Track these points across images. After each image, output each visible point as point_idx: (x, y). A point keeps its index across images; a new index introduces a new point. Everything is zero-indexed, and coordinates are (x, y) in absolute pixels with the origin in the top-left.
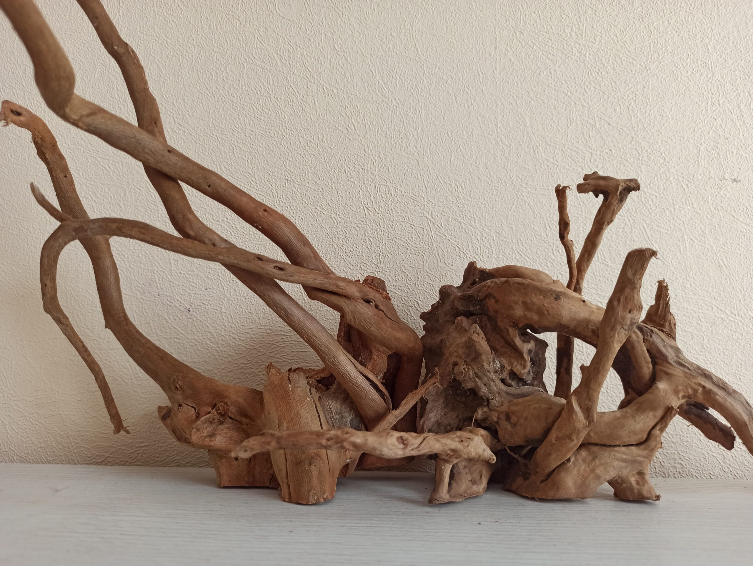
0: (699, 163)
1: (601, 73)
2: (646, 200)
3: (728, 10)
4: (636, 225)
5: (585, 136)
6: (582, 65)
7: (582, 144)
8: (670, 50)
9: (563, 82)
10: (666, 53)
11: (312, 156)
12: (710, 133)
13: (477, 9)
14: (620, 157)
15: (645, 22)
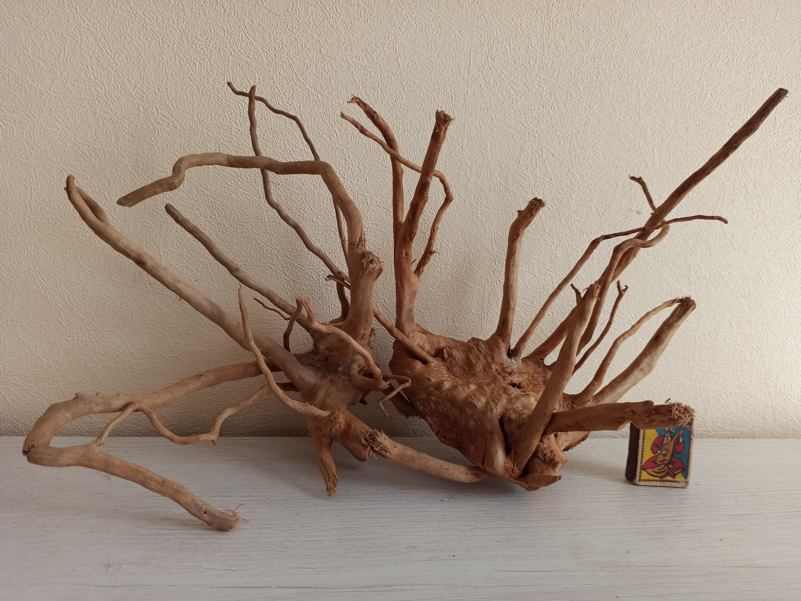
0: (615, 196)
1: (554, 107)
2: (571, 224)
3: (661, 62)
5: (533, 164)
6: (540, 98)
7: (530, 171)
8: (611, 93)
9: (522, 113)
10: (607, 95)
12: (628, 171)
13: (456, 29)
14: (557, 185)
15: (596, 63)
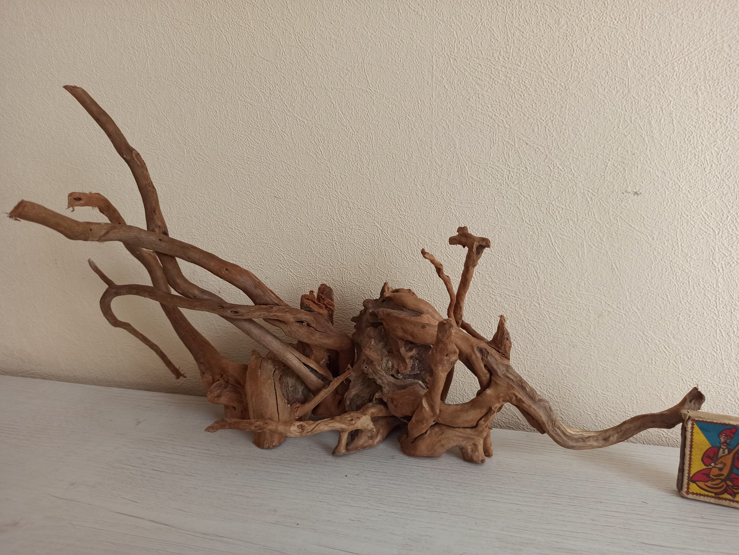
0: (604, 178)
1: (524, 95)
2: (553, 212)
4: (543, 233)
5: (505, 156)
6: (507, 88)
7: (502, 163)
9: (489, 106)
10: (586, 72)
11: (292, 177)
12: (619, 149)
13: (417, 39)
14: (534, 173)
15: (569, 41)
